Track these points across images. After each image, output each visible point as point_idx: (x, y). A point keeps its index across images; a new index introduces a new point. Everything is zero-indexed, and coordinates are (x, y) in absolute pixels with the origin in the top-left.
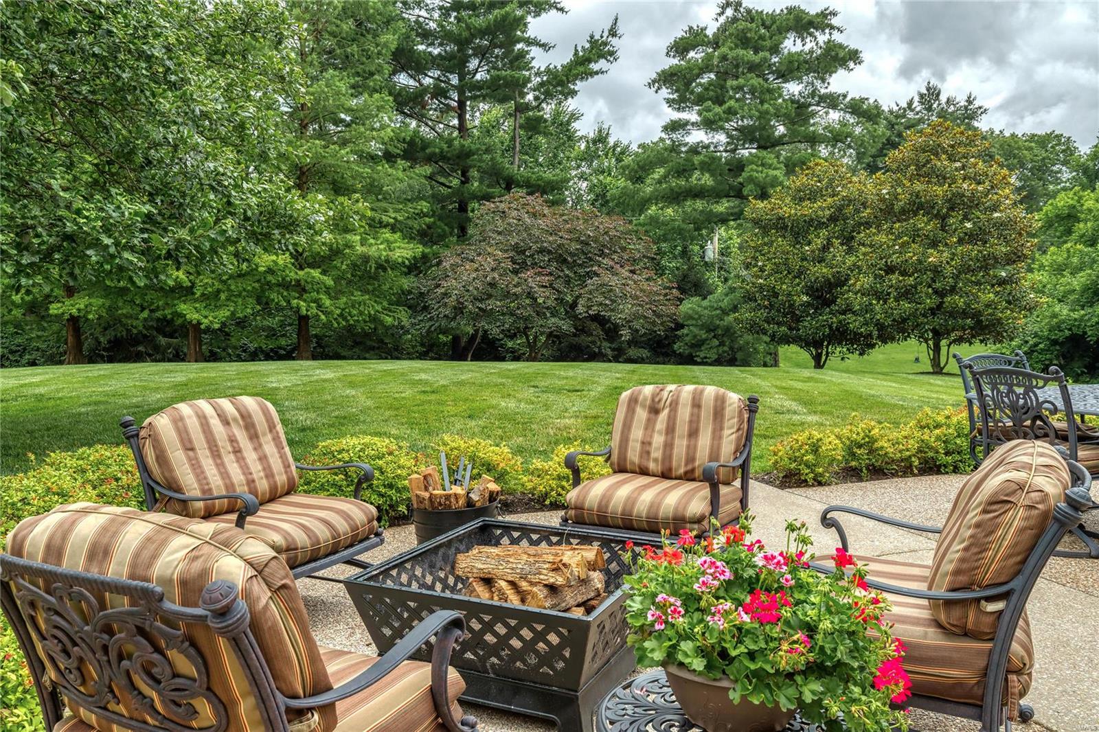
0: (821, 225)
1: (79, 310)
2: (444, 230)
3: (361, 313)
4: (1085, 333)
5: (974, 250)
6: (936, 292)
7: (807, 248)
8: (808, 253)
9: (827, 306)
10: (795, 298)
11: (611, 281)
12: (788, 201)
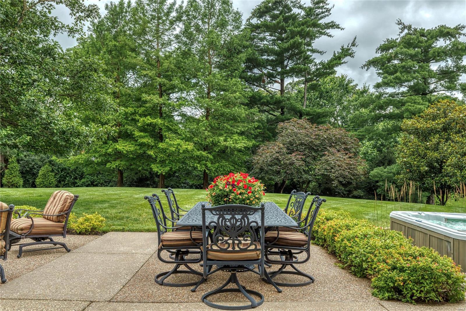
0: (437, 132)
1: (116, 166)
2: (269, 135)
3: (224, 170)
7: (428, 143)
8: (429, 146)
9: (441, 172)
10: (421, 168)
11: (331, 159)
12: (421, 120)
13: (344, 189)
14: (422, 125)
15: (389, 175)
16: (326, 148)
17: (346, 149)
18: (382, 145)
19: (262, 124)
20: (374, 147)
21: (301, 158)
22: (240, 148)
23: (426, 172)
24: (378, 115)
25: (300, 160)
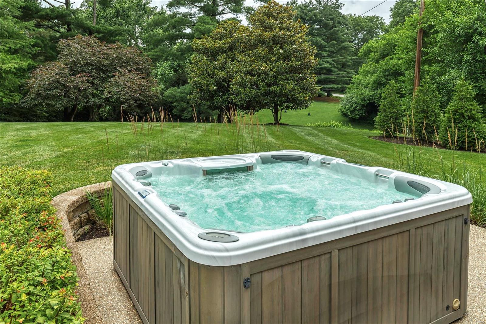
0: (224, 52)
2: (52, 54)
4: (374, 102)
5: (283, 64)
6: (266, 84)
7: (216, 63)
8: (217, 65)
9: (228, 91)
10: (211, 88)
11: (121, 80)
12: (210, 40)
13: (140, 111)
14: (210, 44)
15: (182, 95)
16: (116, 69)
17: (138, 69)
18: (178, 66)
19: (42, 41)
20: (172, 67)
21: (87, 80)
22: (8, 69)
23: (215, 91)
24: (172, 35)
25: (84, 83)
